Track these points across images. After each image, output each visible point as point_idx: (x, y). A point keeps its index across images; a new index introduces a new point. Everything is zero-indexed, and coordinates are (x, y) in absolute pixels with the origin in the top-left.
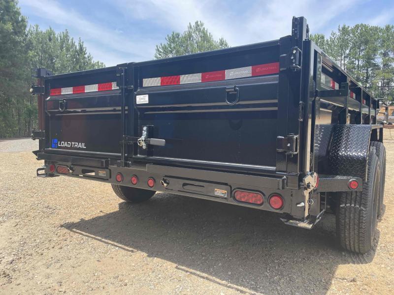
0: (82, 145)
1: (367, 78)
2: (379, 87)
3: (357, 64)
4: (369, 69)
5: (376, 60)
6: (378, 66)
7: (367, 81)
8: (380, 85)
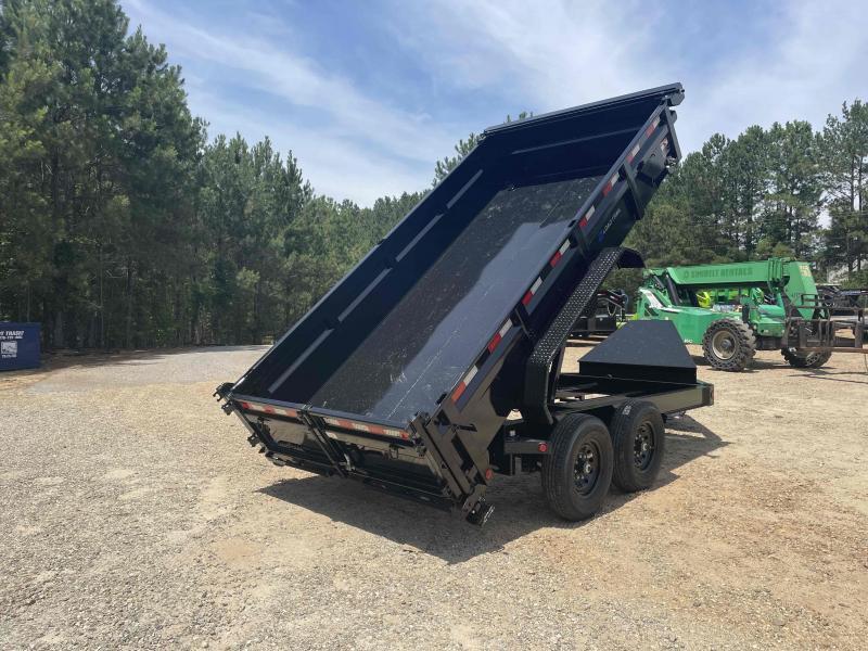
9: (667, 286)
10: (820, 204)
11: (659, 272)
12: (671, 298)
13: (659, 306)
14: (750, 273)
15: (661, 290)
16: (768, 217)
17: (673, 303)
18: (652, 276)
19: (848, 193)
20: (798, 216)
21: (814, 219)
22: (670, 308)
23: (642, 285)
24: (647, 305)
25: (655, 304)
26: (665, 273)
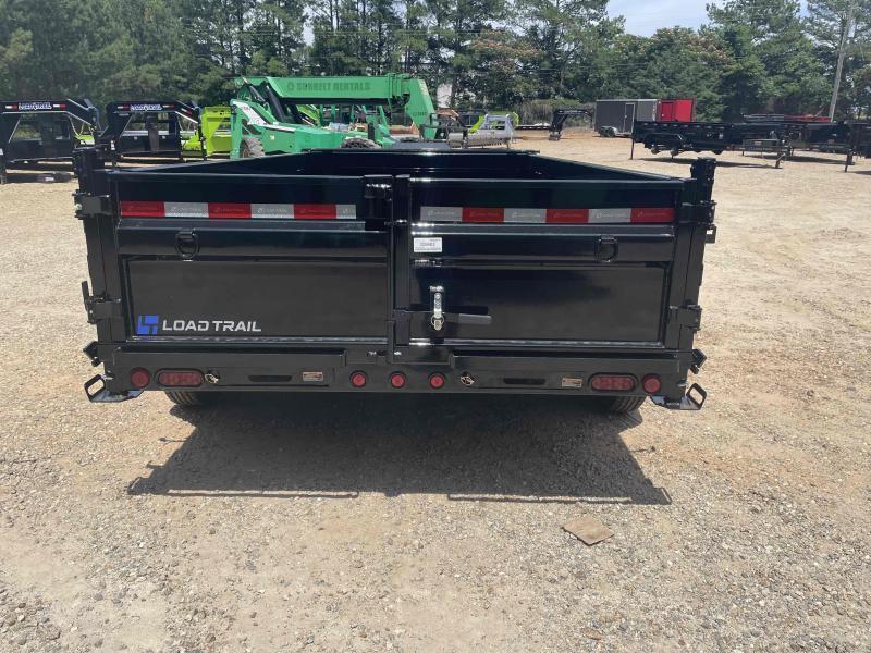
0: (253, 327)
1: (381, 45)
2: (401, 64)
3: (361, 10)
4: (384, 26)
5: (394, 6)
6: (398, 19)
7: (380, 52)
8: (403, 60)
9: (268, 100)
10: (303, 20)
11: (257, 82)
12: (275, 113)
13: (261, 123)
14: (368, 88)
15: (262, 104)
16: (259, 28)
17: (278, 119)
18: (247, 86)
19: (328, 11)
20: (285, 31)
21: (299, 34)
22: (276, 125)
23: (235, 97)
24: (244, 122)
25: (255, 120)
26: (264, 84)
